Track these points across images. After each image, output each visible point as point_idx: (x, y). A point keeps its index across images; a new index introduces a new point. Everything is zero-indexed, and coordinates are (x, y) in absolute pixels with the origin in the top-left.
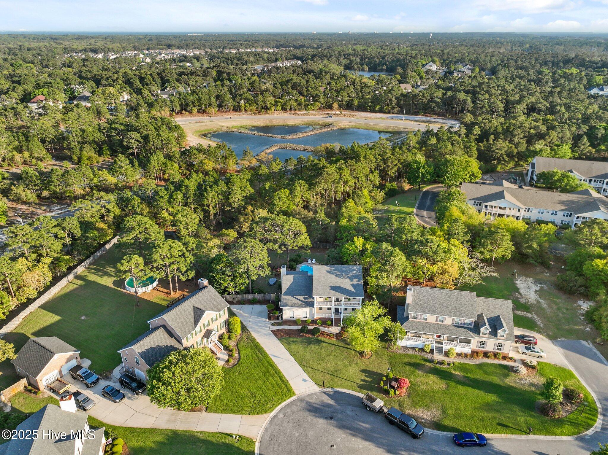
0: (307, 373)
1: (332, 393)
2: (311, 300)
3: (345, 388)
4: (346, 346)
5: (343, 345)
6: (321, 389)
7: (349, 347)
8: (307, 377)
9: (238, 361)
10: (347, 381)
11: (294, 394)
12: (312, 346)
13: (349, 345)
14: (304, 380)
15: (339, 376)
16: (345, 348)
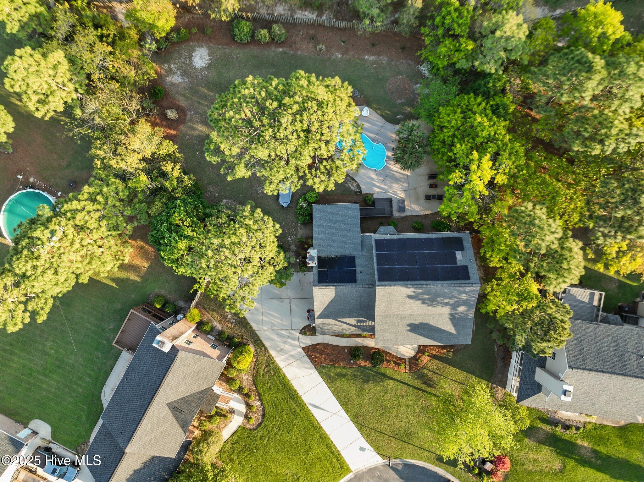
0: (366, 437)
1: (400, 468)
2: (370, 323)
3: (419, 460)
4: (424, 387)
5: (419, 386)
6: (385, 461)
7: (428, 389)
8: (366, 445)
9: (263, 416)
10: (422, 451)
11: (349, 470)
12: (371, 385)
13: (430, 386)
14: (362, 449)
15: (411, 442)
16: (423, 391)
